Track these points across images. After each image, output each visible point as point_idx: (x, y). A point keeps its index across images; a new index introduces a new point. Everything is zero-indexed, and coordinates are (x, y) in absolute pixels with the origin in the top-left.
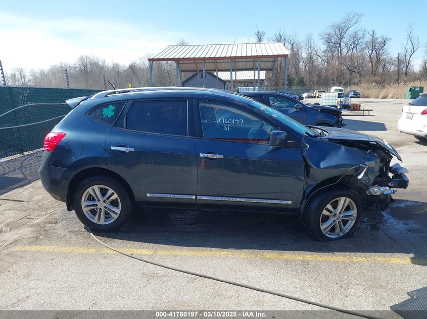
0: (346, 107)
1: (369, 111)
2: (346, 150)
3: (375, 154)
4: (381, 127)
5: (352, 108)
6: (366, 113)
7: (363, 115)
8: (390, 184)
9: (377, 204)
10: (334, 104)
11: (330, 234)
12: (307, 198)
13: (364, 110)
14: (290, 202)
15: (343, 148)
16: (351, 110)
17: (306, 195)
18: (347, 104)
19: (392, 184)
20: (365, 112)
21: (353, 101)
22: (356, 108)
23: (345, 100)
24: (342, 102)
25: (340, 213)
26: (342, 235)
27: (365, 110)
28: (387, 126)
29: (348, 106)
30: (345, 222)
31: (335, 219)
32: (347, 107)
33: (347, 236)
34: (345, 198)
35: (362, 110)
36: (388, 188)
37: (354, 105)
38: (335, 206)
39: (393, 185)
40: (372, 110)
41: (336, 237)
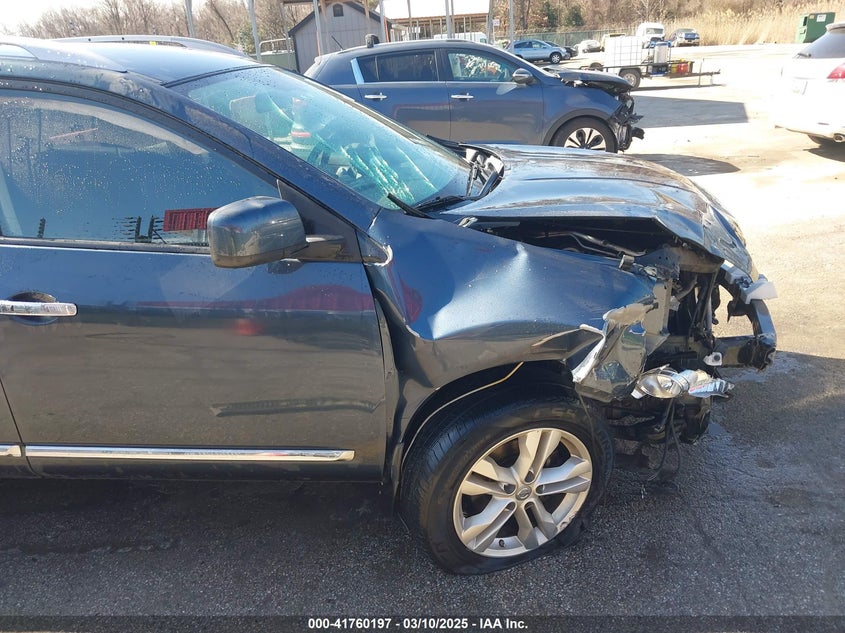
0: (661, 69)
1: (711, 74)
2: (533, 261)
3: (649, 271)
4: (735, 113)
5: (674, 70)
6: (705, 80)
7: (699, 86)
8: (710, 361)
9: (667, 424)
10: (633, 63)
11: (502, 545)
12: (407, 441)
13: (700, 75)
14: (347, 455)
15: (522, 255)
16: (672, 76)
17: (404, 424)
18: (662, 60)
19: (716, 358)
20: (702, 77)
21: (678, 54)
22: (682, 70)
23: (658, 53)
24: (652, 58)
25: (530, 477)
26: (542, 539)
27: (704, 74)
28: (750, 110)
29: (665, 65)
30: (551, 502)
31: (512, 499)
32: (664, 69)
33: (561, 542)
34: (541, 430)
35: (696, 75)
36: (702, 376)
37: (680, 62)
38: (508, 458)
39: (720, 363)
40: (718, 73)
41: (522, 550)
